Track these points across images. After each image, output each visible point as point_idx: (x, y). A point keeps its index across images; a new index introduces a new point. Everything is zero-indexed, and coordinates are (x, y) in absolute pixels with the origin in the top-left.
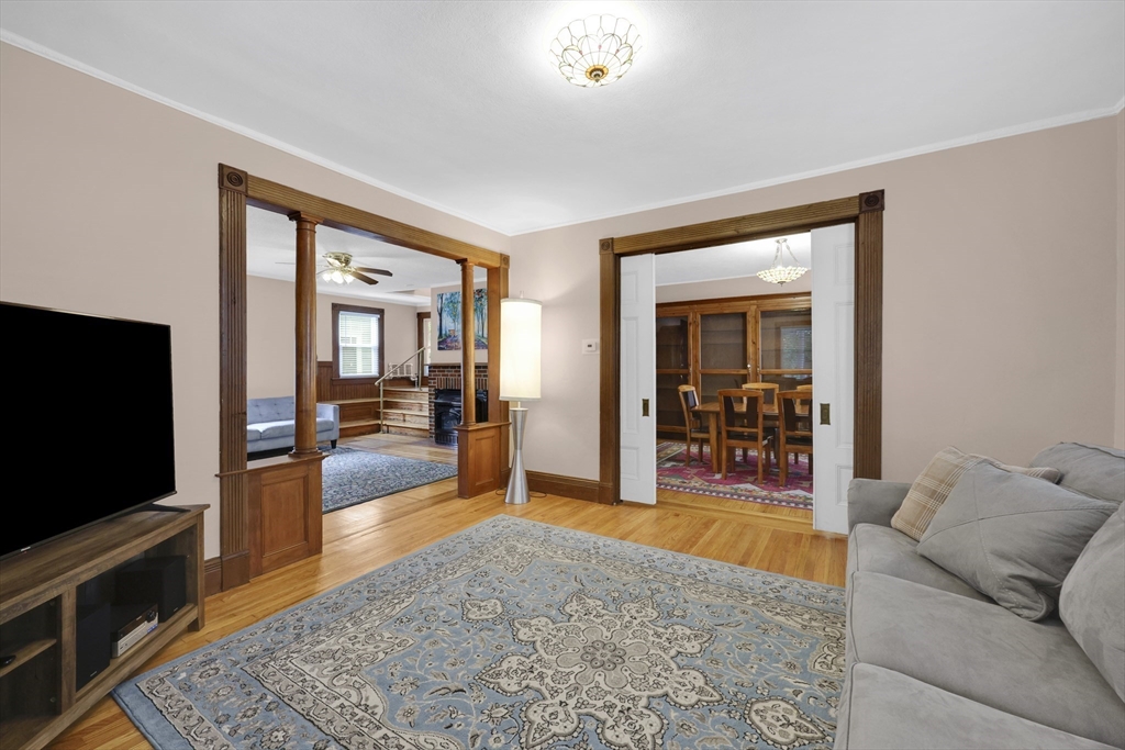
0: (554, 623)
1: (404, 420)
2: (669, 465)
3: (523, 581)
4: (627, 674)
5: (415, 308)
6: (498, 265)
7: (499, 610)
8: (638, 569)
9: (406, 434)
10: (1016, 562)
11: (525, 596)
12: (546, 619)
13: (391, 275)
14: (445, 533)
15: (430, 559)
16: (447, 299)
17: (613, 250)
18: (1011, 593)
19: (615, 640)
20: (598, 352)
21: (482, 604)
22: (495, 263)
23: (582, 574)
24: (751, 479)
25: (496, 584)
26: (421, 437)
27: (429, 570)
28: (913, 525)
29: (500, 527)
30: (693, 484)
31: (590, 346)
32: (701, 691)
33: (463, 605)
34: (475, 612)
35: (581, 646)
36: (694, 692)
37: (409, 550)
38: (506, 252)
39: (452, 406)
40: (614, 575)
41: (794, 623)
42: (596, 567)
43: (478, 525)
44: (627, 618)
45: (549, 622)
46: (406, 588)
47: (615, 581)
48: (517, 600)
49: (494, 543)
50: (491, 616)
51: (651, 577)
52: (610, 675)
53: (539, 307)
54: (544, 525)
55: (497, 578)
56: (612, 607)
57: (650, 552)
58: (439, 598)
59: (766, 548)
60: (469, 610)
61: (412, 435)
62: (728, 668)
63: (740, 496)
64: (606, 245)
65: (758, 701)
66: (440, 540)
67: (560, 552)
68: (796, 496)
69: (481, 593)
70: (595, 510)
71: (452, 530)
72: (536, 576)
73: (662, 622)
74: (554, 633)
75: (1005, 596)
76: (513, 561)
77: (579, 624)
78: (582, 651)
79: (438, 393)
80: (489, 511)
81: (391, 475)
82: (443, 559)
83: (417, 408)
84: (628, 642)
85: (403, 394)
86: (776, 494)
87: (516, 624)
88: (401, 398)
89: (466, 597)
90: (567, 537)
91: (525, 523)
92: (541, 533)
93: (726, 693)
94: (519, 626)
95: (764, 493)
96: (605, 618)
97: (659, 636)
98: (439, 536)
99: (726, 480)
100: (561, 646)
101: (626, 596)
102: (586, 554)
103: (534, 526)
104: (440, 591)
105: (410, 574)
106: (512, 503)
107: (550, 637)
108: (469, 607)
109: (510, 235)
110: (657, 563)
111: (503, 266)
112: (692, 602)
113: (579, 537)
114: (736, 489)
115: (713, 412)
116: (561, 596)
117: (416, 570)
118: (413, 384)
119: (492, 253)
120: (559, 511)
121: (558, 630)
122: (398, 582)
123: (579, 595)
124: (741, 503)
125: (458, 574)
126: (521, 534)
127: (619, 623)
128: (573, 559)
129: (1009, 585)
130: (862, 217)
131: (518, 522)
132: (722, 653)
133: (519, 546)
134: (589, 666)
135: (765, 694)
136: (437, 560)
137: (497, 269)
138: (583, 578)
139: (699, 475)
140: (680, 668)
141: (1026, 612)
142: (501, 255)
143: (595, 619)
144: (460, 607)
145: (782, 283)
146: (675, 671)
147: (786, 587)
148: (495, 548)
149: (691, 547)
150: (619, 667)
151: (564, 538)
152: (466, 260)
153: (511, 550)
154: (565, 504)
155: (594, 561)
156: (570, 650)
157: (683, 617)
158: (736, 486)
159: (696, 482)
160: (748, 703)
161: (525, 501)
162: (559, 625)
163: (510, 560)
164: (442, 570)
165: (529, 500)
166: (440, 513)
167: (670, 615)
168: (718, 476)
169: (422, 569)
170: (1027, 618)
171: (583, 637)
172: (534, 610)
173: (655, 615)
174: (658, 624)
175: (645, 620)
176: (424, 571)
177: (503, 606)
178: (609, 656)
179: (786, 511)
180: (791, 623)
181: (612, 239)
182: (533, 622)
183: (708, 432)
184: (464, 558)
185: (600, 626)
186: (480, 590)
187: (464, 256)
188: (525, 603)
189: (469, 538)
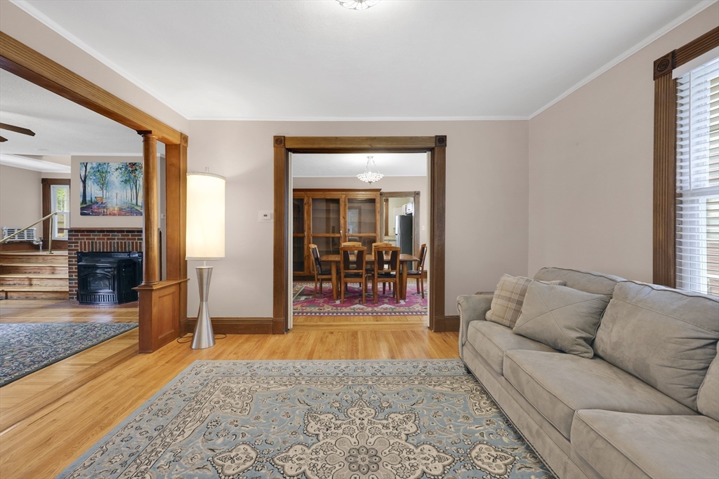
0: (308, 447)
1: (31, 285)
2: (303, 298)
3: (257, 418)
4: (389, 467)
5: (40, 173)
6: (178, 142)
7: (253, 454)
8: (337, 379)
9: (35, 299)
10: (576, 330)
11: (268, 431)
12: (300, 447)
13: (33, 134)
14: (145, 394)
15: (144, 425)
16: (92, 168)
17: (285, 145)
18: (577, 346)
19: (362, 443)
20: (272, 221)
21: (232, 455)
22: (176, 140)
23: (302, 396)
24: (357, 301)
25: (233, 429)
26: (57, 299)
27: (151, 438)
28: (503, 318)
29: (203, 373)
30: (327, 310)
31: (266, 216)
32: (440, 459)
33: (213, 463)
34: (229, 467)
35: (342, 459)
36: (437, 462)
37: (110, 424)
38: (186, 132)
39: (98, 268)
40: (325, 389)
41: (445, 389)
42: (308, 387)
43: (179, 377)
44: (358, 422)
45: (305, 448)
46: (133, 469)
47: (330, 394)
48: (263, 437)
49: (207, 389)
50: (248, 464)
51: (350, 383)
52: (380, 474)
53: (223, 182)
54: (244, 362)
55: (231, 423)
56: (342, 416)
57: (337, 364)
58: (182, 467)
59: (396, 344)
60: (222, 466)
61: (43, 299)
62: (440, 435)
63: (359, 313)
64: (279, 141)
65: (471, 451)
66: (143, 403)
67: (272, 382)
68: (386, 309)
69: (224, 444)
70: (273, 340)
71: (152, 388)
72: (265, 409)
73: (381, 416)
74: (314, 456)
75: (575, 348)
76: (237, 402)
77: (328, 440)
78: (347, 464)
79: (81, 256)
80: (180, 361)
81: (37, 345)
82: (161, 421)
83: (48, 271)
84: (372, 440)
85: (28, 259)
86: (376, 309)
87: (277, 462)
88: (23, 262)
89: (210, 453)
90: (270, 368)
91: (224, 364)
92: (245, 369)
93: (452, 453)
94: (281, 463)
95: (370, 309)
96: (343, 427)
97: (388, 428)
98: (139, 398)
99: (344, 304)
100: (327, 466)
101: (345, 404)
102: (293, 379)
103: (234, 364)
104: (177, 458)
105: (127, 452)
106: (199, 348)
107: (314, 461)
108: (220, 462)
109: (189, 119)
110: (347, 371)
111: (183, 144)
112: (388, 394)
113: (279, 365)
114: (354, 309)
115: (334, 261)
116: (298, 421)
117: (133, 444)
118: (36, 248)
119: (174, 131)
120: (247, 346)
121: (316, 453)
122: (116, 466)
123: (311, 414)
124: (362, 317)
125: (188, 432)
126: (228, 375)
127: (355, 427)
128: (286, 385)
129: (576, 342)
130: (436, 149)
131: (217, 364)
132: (429, 425)
133: (233, 386)
134: (360, 474)
135: (470, 443)
136: (154, 424)
137: (177, 147)
138: (304, 399)
139: (327, 303)
140: (417, 447)
141: (586, 355)
142: (181, 134)
143: (336, 431)
144: (210, 467)
145: (370, 182)
146: (415, 450)
147: (426, 367)
148: (211, 394)
149: (357, 354)
150: (380, 464)
151: (266, 369)
152: (150, 132)
153: (227, 392)
154: (247, 340)
155: (303, 382)
156: (338, 468)
157: (390, 406)
158: (352, 307)
159: (328, 308)
160: (468, 454)
161: (212, 345)
162: (314, 447)
163: (232, 401)
164: (167, 433)
165: (214, 343)
166: (126, 373)
167: (382, 409)
168: (338, 302)
169: (140, 440)
170: (587, 358)
171: (339, 451)
172: (284, 442)
173: (373, 411)
174: (379, 418)
175: (369, 417)
176: (144, 442)
177: (254, 449)
178: (368, 459)
179: (388, 318)
180: (444, 389)
181: (284, 137)
182: (291, 453)
183: (330, 274)
184: (186, 413)
185: (344, 436)
186: (220, 441)
187: (149, 128)
188: (272, 438)
189: (177, 392)
